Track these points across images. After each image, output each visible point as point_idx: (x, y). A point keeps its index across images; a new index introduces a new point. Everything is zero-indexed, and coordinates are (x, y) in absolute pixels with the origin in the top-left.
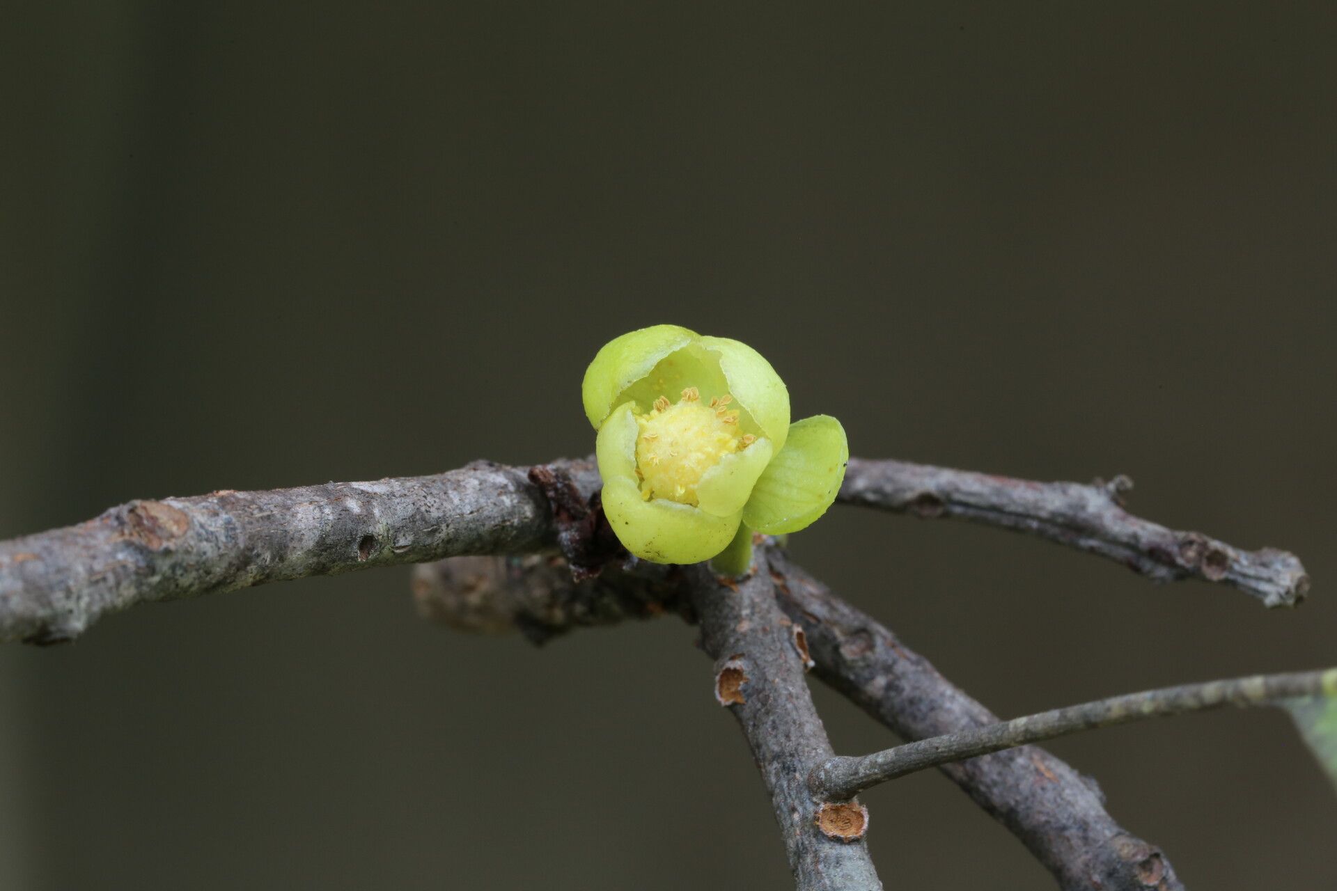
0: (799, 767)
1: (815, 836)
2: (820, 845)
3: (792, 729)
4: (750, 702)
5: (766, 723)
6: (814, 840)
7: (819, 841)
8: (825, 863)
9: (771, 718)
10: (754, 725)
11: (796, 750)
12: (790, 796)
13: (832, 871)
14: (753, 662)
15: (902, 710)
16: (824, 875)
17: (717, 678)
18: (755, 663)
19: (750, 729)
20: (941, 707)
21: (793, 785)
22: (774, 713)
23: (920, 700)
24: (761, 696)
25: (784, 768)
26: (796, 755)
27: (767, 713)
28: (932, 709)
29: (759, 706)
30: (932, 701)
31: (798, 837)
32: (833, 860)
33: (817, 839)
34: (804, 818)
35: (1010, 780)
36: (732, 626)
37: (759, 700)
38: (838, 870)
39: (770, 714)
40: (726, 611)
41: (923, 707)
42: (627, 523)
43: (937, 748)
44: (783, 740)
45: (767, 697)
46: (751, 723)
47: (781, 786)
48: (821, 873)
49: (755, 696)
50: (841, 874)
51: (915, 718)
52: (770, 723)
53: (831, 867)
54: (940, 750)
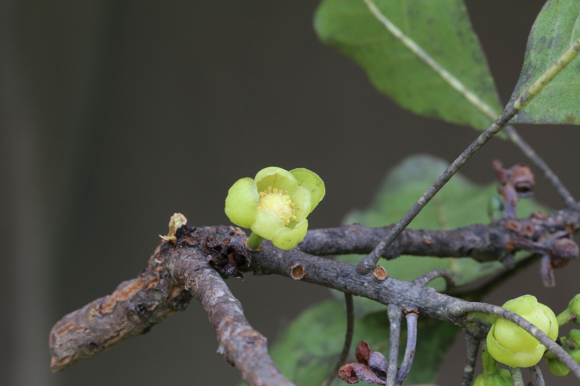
0: (349, 273)
1: (379, 283)
2: (383, 284)
3: (333, 266)
4: (309, 271)
5: (322, 271)
6: (379, 285)
7: (382, 284)
8: (390, 287)
9: (322, 269)
10: (317, 276)
11: (341, 269)
12: (356, 281)
13: (394, 287)
14: (298, 261)
15: (307, 247)
16: (394, 290)
17: (291, 274)
18: (299, 260)
19: (316, 278)
20: (316, 237)
21: (354, 278)
22: (322, 267)
23: (309, 240)
24: (311, 266)
25: (344, 277)
26: (344, 271)
27: (319, 269)
28: (314, 240)
29: (314, 269)
30: (312, 238)
31: (373, 288)
32: (391, 285)
33: (380, 284)
34: (369, 283)
35: (350, 239)
36: (276, 259)
37: (312, 268)
38: (395, 285)
39: (321, 268)
40: (269, 257)
41: (312, 241)
42: (290, 241)
43: (400, 229)
44: (334, 271)
45: (314, 265)
46: (315, 276)
47: (349, 282)
48: (392, 290)
49: (310, 268)
50: (397, 286)
51: (312, 246)
52: (323, 270)
53: (393, 286)
54: (401, 229)
